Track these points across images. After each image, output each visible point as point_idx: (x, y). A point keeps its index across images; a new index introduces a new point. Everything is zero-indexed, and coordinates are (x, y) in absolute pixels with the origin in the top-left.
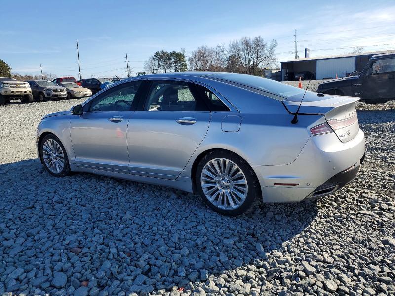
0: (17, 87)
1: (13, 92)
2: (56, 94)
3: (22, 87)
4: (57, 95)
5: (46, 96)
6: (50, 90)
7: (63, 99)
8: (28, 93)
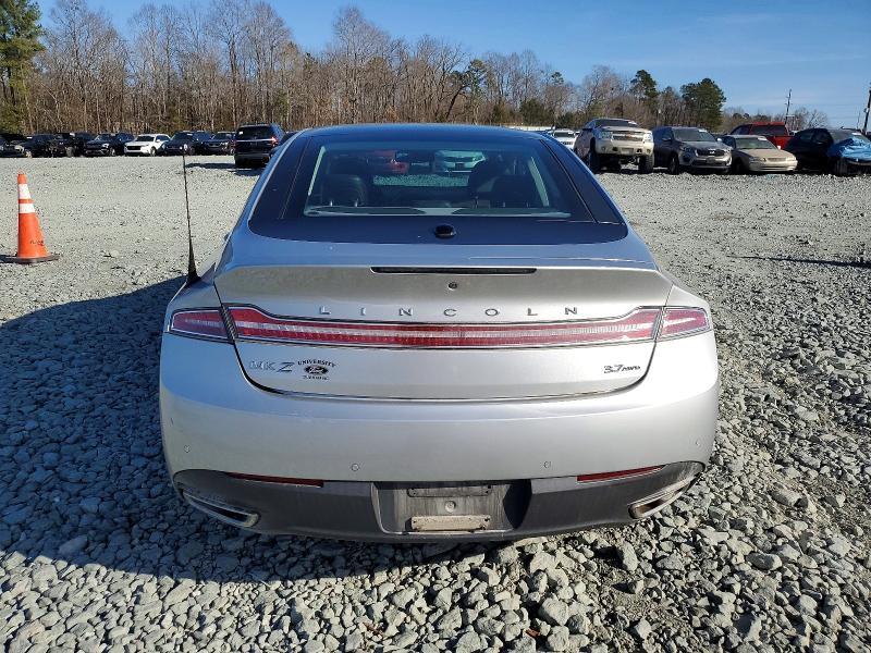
0: (627, 138)
1: (615, 149)
2: (704, 158)
3: (636, 140)
4: (705, 163)
5: (681, 162)
6: (693, 149)
7: (719, 172)
8: (645, 152)
